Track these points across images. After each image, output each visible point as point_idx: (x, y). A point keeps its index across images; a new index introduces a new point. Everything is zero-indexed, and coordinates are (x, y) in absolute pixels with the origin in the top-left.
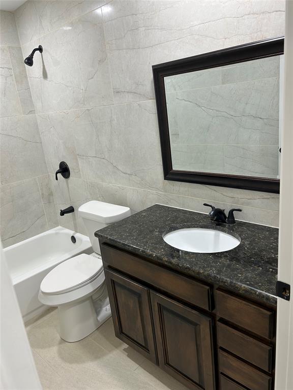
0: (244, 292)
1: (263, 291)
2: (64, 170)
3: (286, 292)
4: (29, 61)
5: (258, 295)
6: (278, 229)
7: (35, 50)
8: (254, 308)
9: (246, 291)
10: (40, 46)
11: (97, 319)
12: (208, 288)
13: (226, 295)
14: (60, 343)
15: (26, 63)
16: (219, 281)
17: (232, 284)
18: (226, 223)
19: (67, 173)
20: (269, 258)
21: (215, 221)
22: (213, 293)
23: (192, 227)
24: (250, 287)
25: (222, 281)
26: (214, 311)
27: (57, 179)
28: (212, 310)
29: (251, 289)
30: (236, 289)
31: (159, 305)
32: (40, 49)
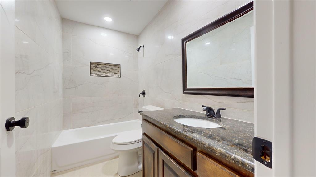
0: (219, 154)
1: (238, 156)
2: (144, 93)
3: (265, 158)
4: (138, 50)
5: (233, 159)
6: (253, 125)
7: (141, 46)
8: (230, 173)
9: (222, 154)
10: (144, 45)
11: (138, 167)
12: (192, 149)
13: (205, 157)
14: (115, 175)
15: (137, 50)
16: (199, 143)
17: (210, 147)
18: (215, 117)
19: (144, 95)
20: (246, 136)
21: (208, 116)
22: (195, 155)
23: (193, 118)
24: (225, 151)
25: (202, 143)
26: (195, 171)
27: (140, 96)
28: (194, 170)
29: (227, 153)
30: (213, 151)
31: (163, 161)
32: (143, 46)
